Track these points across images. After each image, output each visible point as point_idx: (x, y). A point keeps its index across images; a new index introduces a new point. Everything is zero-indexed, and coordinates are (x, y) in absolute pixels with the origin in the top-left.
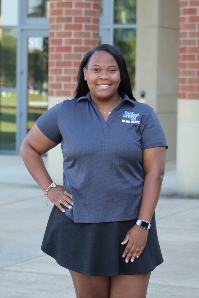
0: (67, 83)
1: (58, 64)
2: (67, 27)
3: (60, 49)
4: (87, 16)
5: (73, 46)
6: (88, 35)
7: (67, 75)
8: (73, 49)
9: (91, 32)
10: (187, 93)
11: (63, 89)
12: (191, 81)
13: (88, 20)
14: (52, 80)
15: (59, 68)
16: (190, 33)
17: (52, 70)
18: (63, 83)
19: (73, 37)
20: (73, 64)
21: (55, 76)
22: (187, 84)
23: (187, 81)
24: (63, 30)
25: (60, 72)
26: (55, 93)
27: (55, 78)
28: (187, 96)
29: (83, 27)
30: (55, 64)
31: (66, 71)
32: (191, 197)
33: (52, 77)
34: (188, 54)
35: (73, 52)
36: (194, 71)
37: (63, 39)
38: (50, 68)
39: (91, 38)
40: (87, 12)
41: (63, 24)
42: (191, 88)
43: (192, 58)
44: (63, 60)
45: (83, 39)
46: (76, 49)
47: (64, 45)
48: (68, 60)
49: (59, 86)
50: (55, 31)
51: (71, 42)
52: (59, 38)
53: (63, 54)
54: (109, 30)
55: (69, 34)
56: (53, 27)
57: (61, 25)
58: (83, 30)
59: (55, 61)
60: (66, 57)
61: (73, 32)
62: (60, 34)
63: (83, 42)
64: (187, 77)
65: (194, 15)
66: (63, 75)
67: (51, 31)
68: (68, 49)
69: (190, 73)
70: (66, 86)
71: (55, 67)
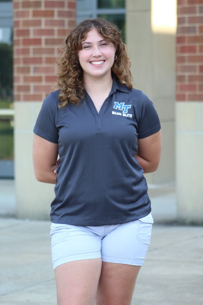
0: (37, 84)
1: (26, 61)
2: (35, 14)
3: (28, 42)
5: (43, 38)
6: (62, 23)
7: (37, 75)
8: (43, 42)
9: (66, 20)
10: (187, 93)
11: (32, 92)
12: (191, 78)
13: (61, 4)
14: (19, 81)
15: (26, 66)
16: (190, 18)
17: (18, 68)
18: (32, 85)
19: (43, 27)
20: (44, 60)
21: (21, 76)
22: (187, 83)
23: (187, 79)
24: (31, 18)
25: (28, 70)
26: (22, 98)
27: (22, 79)
28: (187, 97)
29: (56, 13)
30: (21, 61)
31: (36, 70)
32: (194, 224)
33: (19, 78)
34: (187, 44)
35: (43, 46)
36: (195, 66)
37: (31, 29)
38: (16, 66)
39: (66, 27)
41: (31, 10)
42: (192, 88)
43: (192, 49)
44: (31, 55)
45: (56, 28)
46: (47, 42)
47: (32, 36)
48: (37, 56)
49: (27, 88)
50: (21, 19)
51: (42, 32)
52: (25, 28)
53: (31, 47)
55: (39, 23)
56: (18, 14)
57: (28, 12)
58: (56, 18)
59: (21, 57)
60: (35, 51)
61: (43, 19)
62: (27, 23)
63: (56, 33)
64: (187, 74)
66: (32, 74)
67: (16, 19)
68: (38, 42)
69: (190, 69)
70: (36, 88)
71: (21, 65)
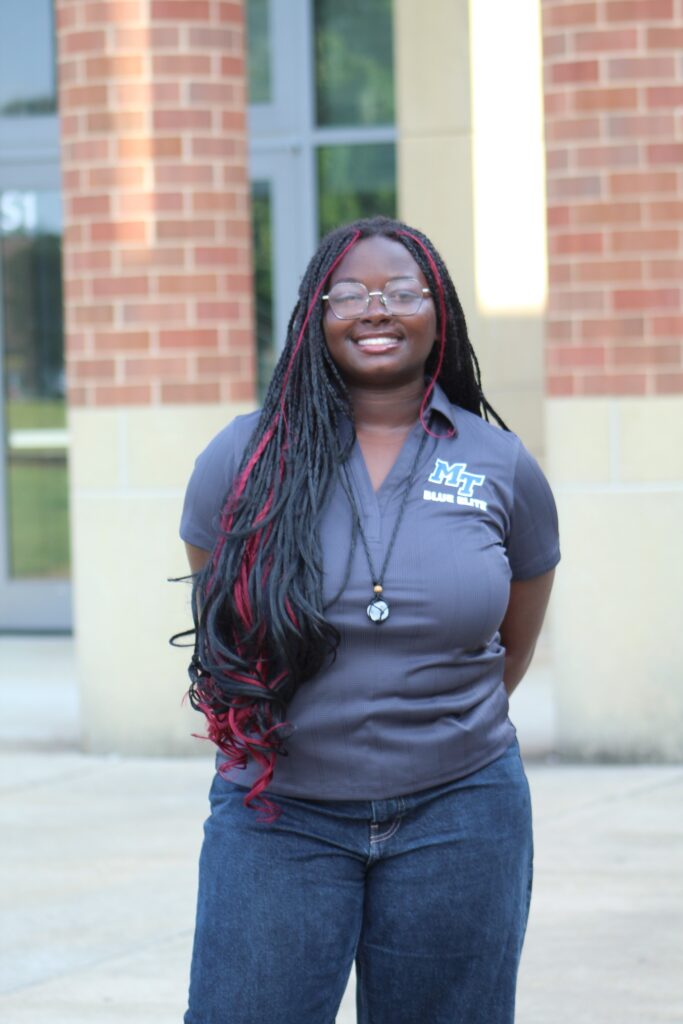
0: (134, 355)
1: (101, 288)
3: (104, 232)
4: (201, 106)
5: (150, 219)
6: (205, 174)
7: (134, 328)
8: (149, 231)
9: (218, 164)
10: (579, 373)
11: (120, 379)
12: (590, 329)
13: (202, 119)
14: (81, 346)
15: (102, 302)
16: (581, 152)
17: (79, 310)
18: (120, 358)
19: (149, 186)
20: (153, 284)
21: (89, 332)
22: (576, 342)
23: (576, 330)
24: (113, 161)
25: (108, 314)
26: (91, 396)
27: (89, 341)
28: (578, 384)
29: (187, 146)
30: (88, 288)
31: (131, 313)
33: (80, 337)
34: (576, 230)
35: (152, 242)
36: (600, 294)
38: (70, 304)
39: (219, 186)
40: (197, 91)
41: (113, 138)
44: (117, 271)
45: (188, 190)
46: (163, 230)
47: (118, 215)
48: (135, 272)
49: (105, 369)
50: (85, 167)
52: (97, 191)
53: (116, 248)
54: (296, 151)
55: (137, 175)
56: (75, 152)
57: (105, 143)
58: (188, 158)
59: (87, 275)
60: (129, 259)
61: (148, 165)
62: (100, 177)
63: (188, 203)
64: (576, 317)
65: (590, 86)
66: (119, 326)
67: (69, 166)
68: (134, 231)
69: (585, 301)
70: (132, 368)
71: (88, 300)
